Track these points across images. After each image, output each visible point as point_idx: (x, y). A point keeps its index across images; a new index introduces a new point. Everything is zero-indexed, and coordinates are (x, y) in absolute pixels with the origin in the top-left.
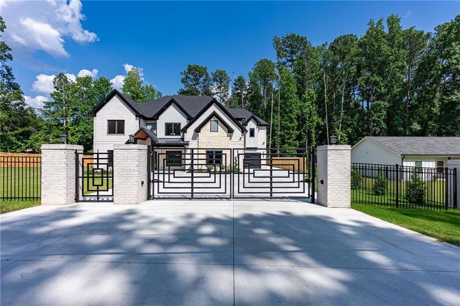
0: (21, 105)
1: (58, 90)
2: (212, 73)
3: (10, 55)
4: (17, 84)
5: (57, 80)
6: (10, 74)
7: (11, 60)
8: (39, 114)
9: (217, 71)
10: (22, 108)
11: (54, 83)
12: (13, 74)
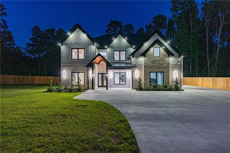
0: (12, 45)
1: (34, 36)
2: (124, 26)
3: (5, 13)
4: (10, 32)
5: (34, 30)
6: (5, 25)
7: (6, 16)
8: (24, 51)
9: (127, 25)
10: (13, 47)
11: (32, 31)
12: (7, 25)
